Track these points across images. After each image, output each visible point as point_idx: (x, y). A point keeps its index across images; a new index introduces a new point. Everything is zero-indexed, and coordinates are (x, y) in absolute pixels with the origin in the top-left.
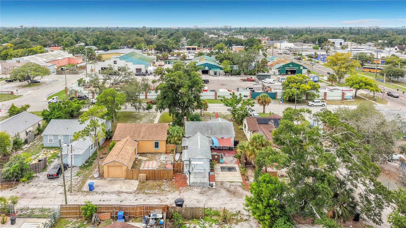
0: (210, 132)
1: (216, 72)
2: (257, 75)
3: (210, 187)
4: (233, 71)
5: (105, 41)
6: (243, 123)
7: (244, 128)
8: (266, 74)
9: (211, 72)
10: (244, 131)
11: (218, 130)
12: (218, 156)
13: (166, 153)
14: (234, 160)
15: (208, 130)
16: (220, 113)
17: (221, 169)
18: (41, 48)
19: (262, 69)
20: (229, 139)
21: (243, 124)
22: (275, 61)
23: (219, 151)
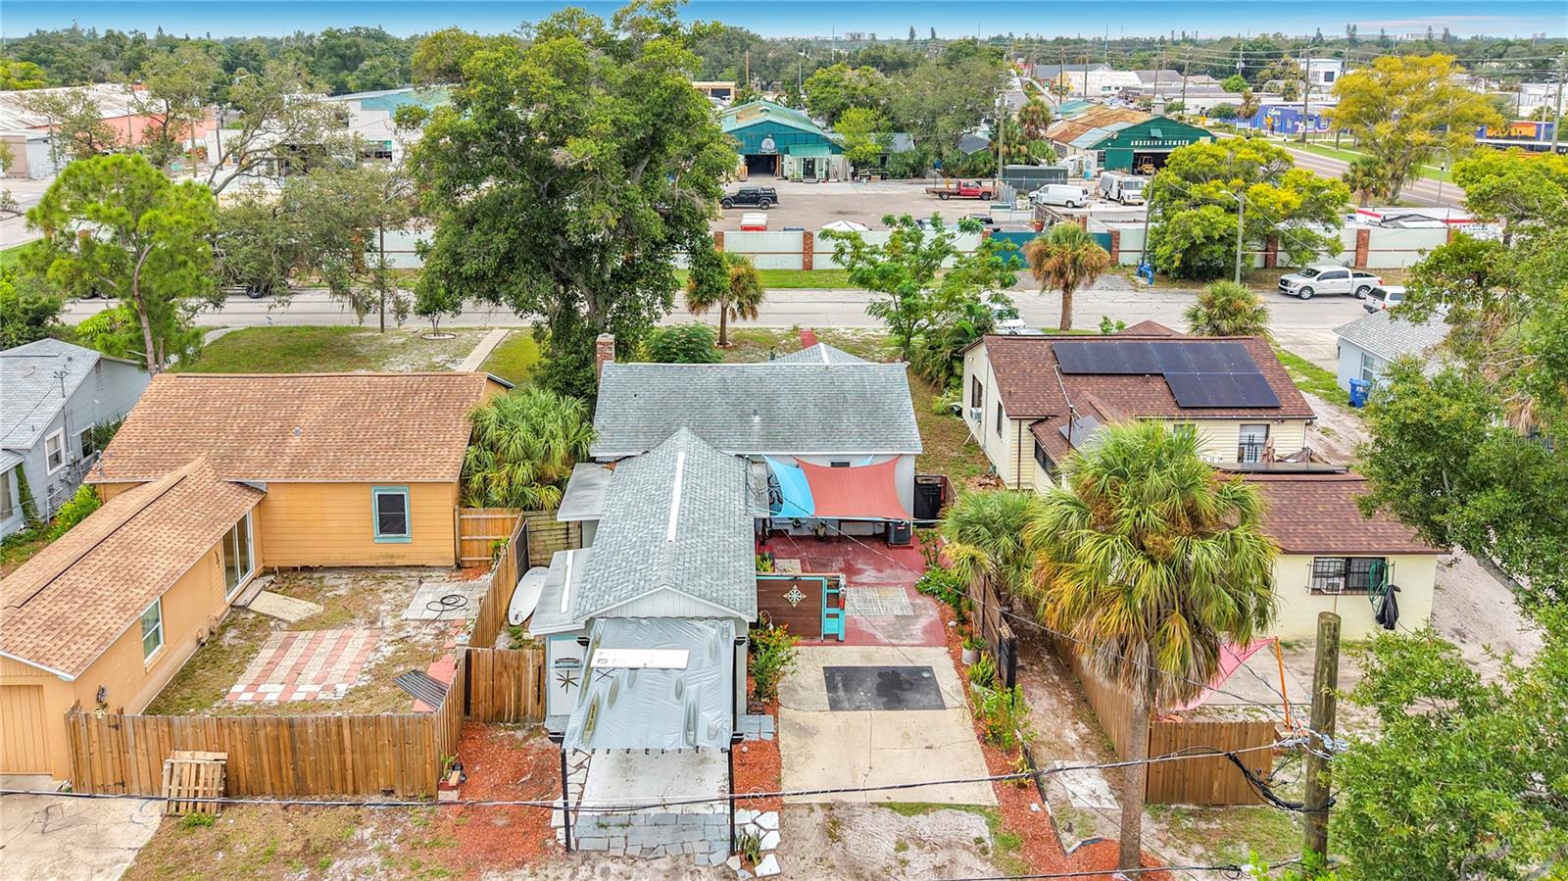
0: (756, 429)
1: (813, 162)
2: (1004, 170)
3: (735, 863)
4: (890, 158)
5: (336, 56)
6: (960, 377)
7: (966, 405)
8: (1044, 166)
9: (791, 164)
10: (971, 423)
11: (812, 411)
12: (811, 589)
13: (459, 567)
14: (917, 617)
15: (744, 417)
16: (830, 330)
17: (831, 686)
18: (28, 73)
19: (1024, 149)
20: (884, 471)
21: (960, 385)
22: (1079, 116)
23: (814, 552)
